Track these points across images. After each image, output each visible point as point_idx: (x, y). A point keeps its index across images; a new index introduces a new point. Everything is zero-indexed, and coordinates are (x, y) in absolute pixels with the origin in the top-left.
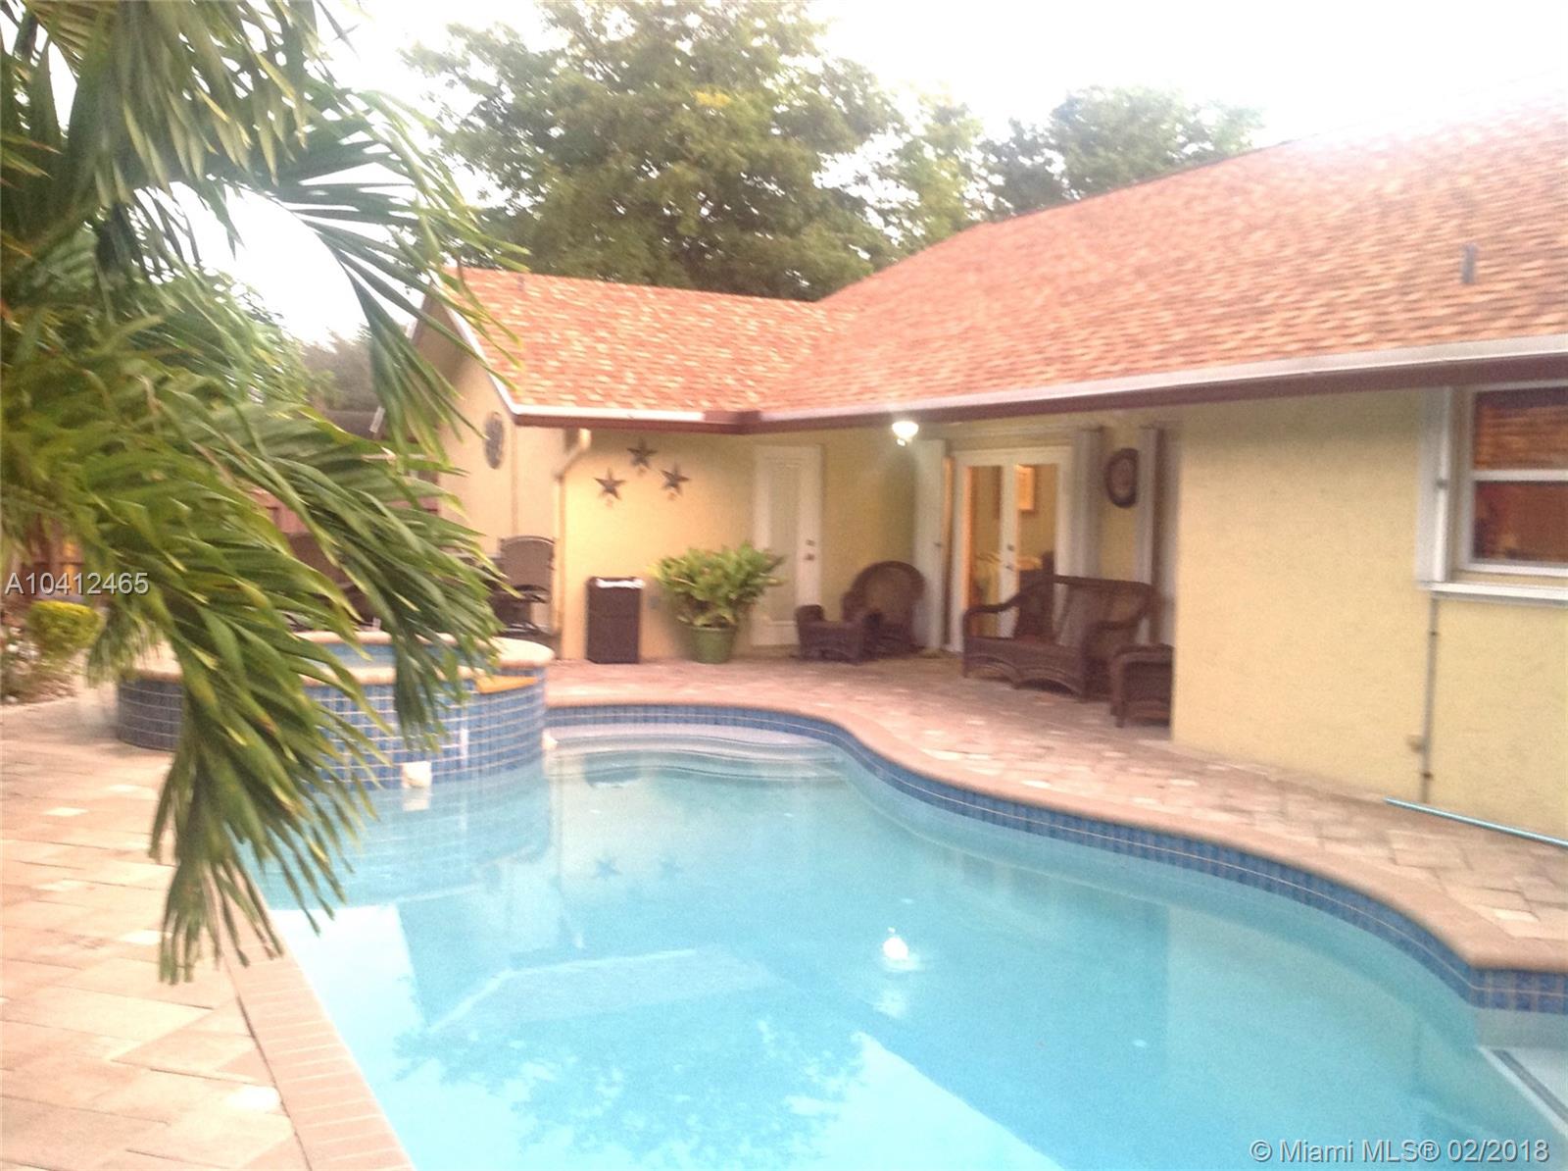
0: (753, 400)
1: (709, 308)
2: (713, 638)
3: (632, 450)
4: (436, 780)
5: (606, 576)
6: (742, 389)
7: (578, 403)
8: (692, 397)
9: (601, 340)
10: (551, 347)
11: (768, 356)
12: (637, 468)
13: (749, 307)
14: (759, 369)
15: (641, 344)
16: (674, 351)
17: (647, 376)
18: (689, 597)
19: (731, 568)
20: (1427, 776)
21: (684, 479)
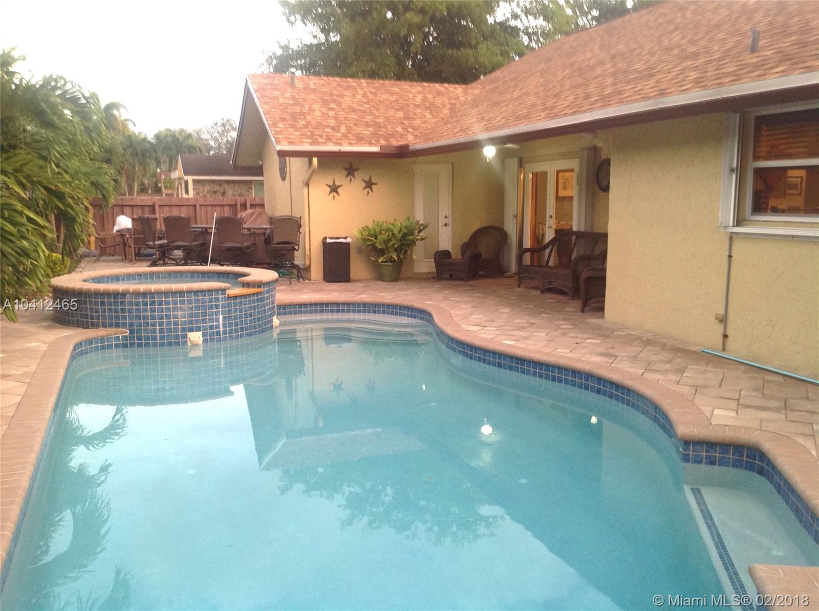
0: (409, 140)
1: (396, 89)
2: (388, 269)
3: (346, 169)
4: (205, 341)
5: (330, 236)
6: (405, 133)
7: (311, 144)
8: (376, 139)
9: (332, 109)
10: (303, 114)
11: (425, 115)
12: (348, 179)
13: (419, 88)
14: (417, 122)
15: (354, 111)
16: (371, 114)
17: (353, 128)
18: (374, 247)
19: (396, 231)
20: (725, 336)
21: (375, 184)
